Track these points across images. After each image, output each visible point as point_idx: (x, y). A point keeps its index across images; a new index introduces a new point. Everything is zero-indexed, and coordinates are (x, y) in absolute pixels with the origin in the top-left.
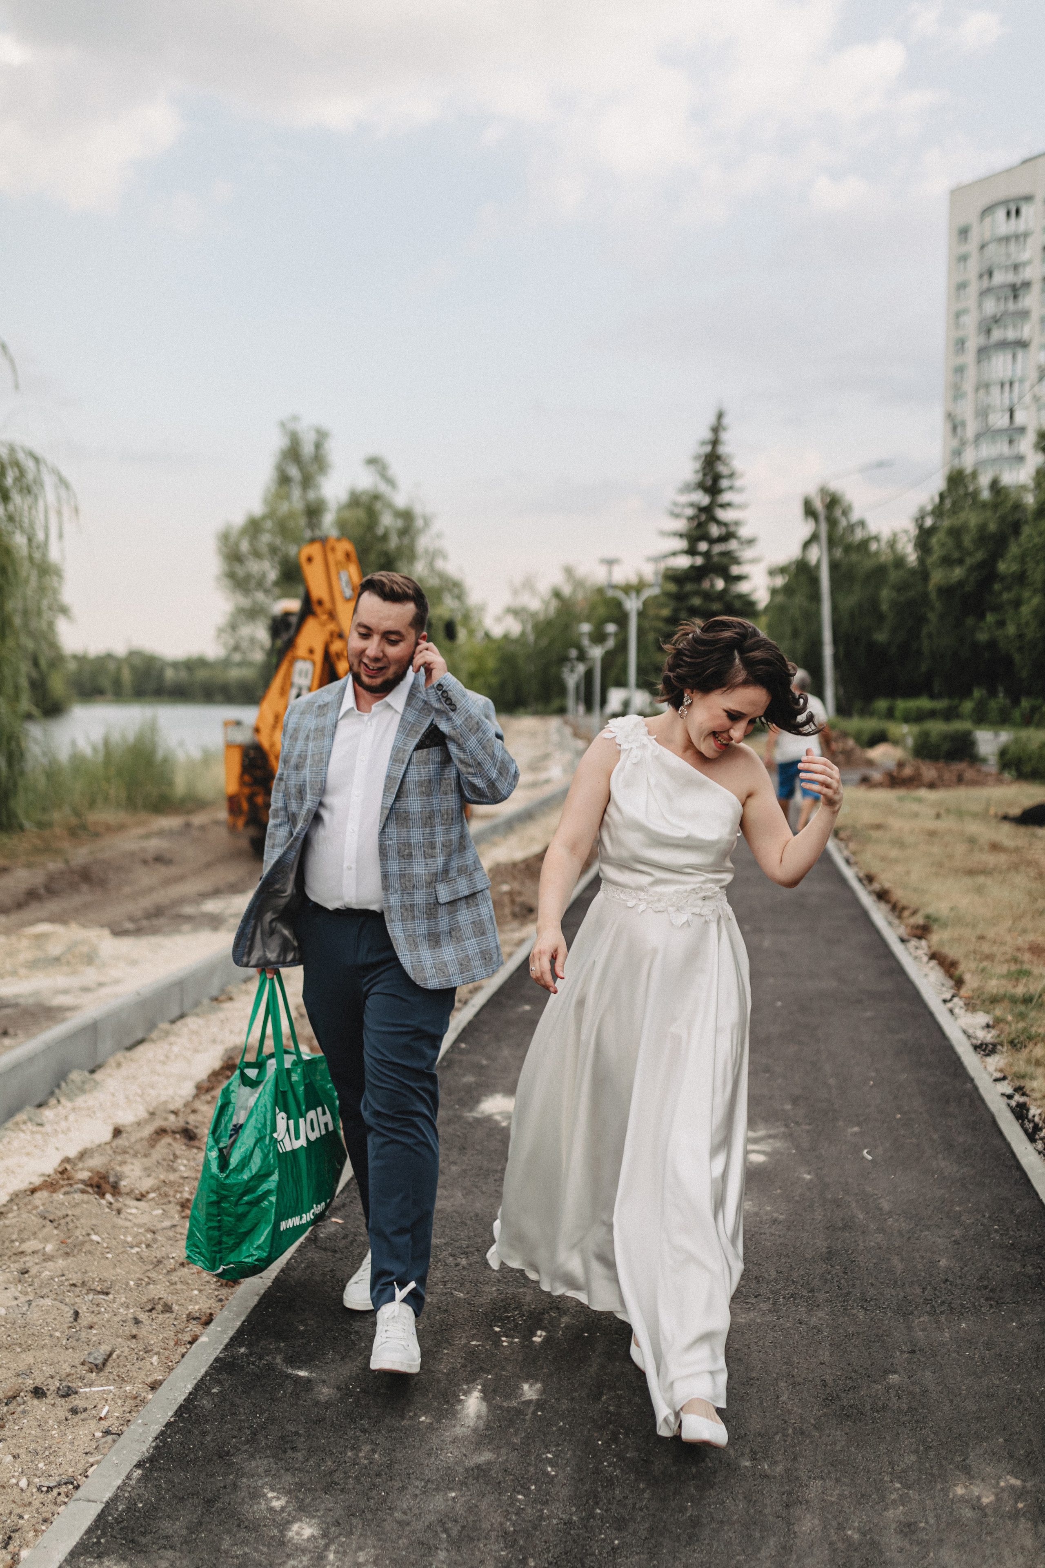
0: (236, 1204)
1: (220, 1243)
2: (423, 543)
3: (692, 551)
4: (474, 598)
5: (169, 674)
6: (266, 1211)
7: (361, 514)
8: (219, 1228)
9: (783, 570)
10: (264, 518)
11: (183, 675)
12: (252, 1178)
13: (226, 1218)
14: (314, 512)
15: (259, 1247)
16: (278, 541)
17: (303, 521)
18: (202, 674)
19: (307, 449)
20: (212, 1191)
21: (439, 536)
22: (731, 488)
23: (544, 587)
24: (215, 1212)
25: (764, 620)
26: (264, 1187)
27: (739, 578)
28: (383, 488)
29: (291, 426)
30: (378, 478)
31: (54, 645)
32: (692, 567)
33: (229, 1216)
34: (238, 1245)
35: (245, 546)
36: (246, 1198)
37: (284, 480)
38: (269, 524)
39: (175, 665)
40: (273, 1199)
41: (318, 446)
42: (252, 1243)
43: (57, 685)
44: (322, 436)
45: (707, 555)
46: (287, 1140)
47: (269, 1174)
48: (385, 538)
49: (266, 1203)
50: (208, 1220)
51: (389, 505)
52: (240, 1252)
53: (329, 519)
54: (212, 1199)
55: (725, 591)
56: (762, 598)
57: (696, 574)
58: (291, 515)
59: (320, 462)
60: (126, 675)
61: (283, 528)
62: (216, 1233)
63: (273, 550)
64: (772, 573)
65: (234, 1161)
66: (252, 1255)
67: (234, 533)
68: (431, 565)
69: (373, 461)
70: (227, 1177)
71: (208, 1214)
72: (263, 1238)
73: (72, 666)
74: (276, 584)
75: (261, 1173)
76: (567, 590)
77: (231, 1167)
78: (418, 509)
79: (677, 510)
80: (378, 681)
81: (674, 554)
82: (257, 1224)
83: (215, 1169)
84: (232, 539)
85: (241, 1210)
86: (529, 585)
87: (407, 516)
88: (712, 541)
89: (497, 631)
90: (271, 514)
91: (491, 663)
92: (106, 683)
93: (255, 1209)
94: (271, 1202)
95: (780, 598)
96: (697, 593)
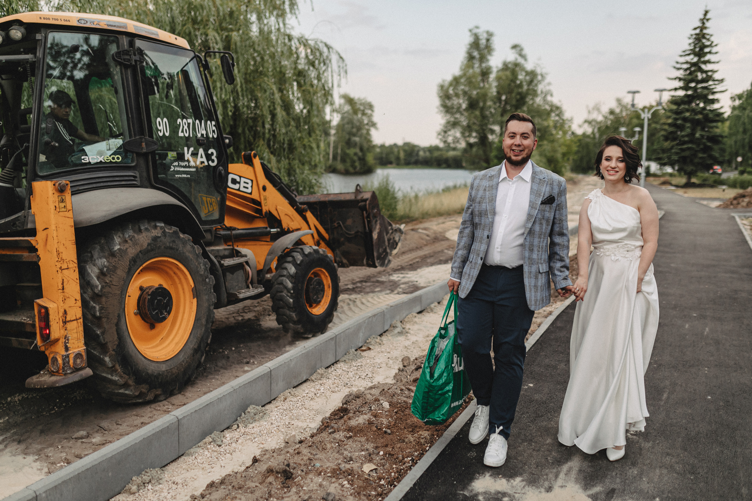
0: (436, 394)
1: (426, 409)
2: (541, 88)
3: (686, 88)
4: (567, 115)
5: (421, 153)
6: (447, 399)
7: (508, 73)
8: (427, 403)
9: (740, 97)
10: (461, 77)
11: (428, 154)
12: (443, 384)
13: (430, 399)
14: (485, 73)
15: (443, 414)
16: (467, 89)
17: (480, 78)
18: (436, 154)
19: (483, 42)
20: (426, 387)
21: (549, 84)
22: (710, 52)
23: (605, 110)
24: (426, 396)
25: (727, 124)
26: (447, 388)
27: (713, 101)
28: (520, 60)
29: (476, 31)
30: (517, 56)
31: (369, 141)
32: (686, 96)
33: (432, 399)
34: (434, 411)
35: (451, 91)
36: (440, 392)
37: (471, 58)
38: (462, 80)
39: (424, 149)
40: (450, 394)
41: (488, 40)
42: (440, 412)
43: (370, 159)
44: (490, 35)
45: (695, 89)
46: (456, 367)
47: (449, 383)
48: (520, 86)
49: (447, 395)
50: (423, 399)
51: (523, 69)
52: (434, 414)
53: (492, 76)
54: (425, 390)
55: (704, 109)
56: (727, 112)
57: (688, 99)
58: (474, 76)
59: (489, 48)
60: (402, 155)
61: (470, 82)
62: (426, 405)
63: (465, 93)
64: (733, 99)
65: (436, 375)
66: (439, 417)
67: (446, 84)
68: (544, 99)
69: (515, 47)
70: (433, 382)
71: (423, 397)
72: (445, 411)
73: (378, 150)
74: (466, 110)
75: (447, 382)
76: (618, 110)
77: (435, 378)
78: (539, 71)
79: (678, 66)
80: (520, 158)
81: (676, 89)
82: (442, 404)
83: (428, 377)
84: (445, 88)
85: (437, 397)
86: (597, 108)
87: (533, 74)
88: (698, 82)
89: (579, 132)
90: (464, 75)
91: (575, 148)
92: (393, 159)
93: (443, 397)
94: (449, 396)
95: (736, 112)
96: (688, 110)
